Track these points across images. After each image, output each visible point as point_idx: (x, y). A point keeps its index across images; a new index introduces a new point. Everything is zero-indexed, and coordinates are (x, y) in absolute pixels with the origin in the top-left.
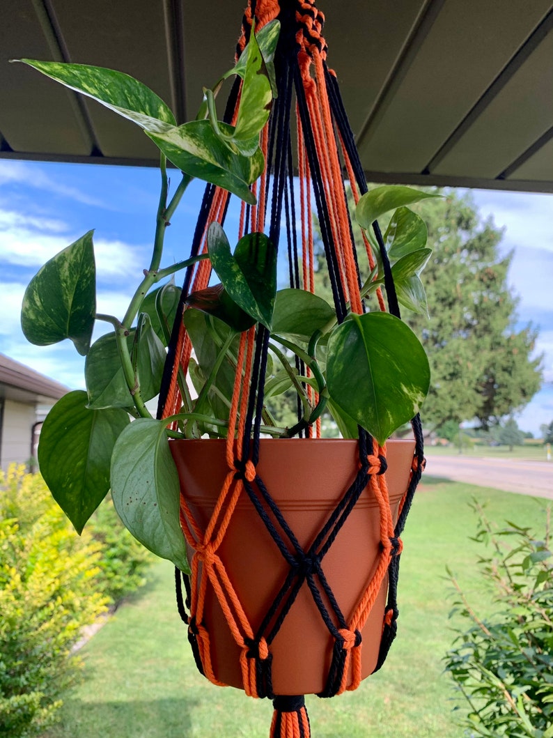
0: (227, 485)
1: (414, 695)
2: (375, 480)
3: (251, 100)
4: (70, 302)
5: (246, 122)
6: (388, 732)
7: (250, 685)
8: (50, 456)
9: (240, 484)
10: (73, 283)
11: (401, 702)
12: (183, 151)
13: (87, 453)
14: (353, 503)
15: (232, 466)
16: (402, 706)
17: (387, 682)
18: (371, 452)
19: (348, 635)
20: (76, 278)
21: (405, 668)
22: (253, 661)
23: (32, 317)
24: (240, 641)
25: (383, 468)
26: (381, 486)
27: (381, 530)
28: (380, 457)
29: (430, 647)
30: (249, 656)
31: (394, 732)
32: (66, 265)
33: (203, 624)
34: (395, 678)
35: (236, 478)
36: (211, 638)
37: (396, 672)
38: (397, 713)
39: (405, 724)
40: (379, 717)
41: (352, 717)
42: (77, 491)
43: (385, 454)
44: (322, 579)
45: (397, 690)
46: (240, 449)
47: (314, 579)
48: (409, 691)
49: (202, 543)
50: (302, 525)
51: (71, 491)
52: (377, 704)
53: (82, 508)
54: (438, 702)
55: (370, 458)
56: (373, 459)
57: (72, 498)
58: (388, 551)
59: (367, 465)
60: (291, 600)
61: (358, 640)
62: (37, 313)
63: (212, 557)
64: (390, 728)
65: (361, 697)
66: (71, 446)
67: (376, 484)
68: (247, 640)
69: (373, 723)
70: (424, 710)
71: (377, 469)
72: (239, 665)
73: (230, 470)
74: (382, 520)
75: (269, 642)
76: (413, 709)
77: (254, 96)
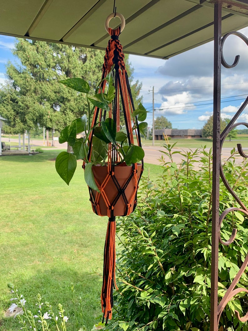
0: (107, 176)
1: (86, 247)
2: (135, 174)
3: (110, 91)
4: (69, 135)
5: (110, 96)
6: (77, 263)
7: (109, 215)
8: (58, 168)
9: (110, 176)
10: (70, 131)
11: (81, 251)
12: (95, 100)
13: (68, 167)
14: (131, 179)
15: (109, 172)
16: (82, 252)
17: (75, 244)
18: (134, 169)
19: (129, 205)
20: (71, 130)
21: (82, 237)
22: (110, 210)
23: (61, 138)
24: (108, 206)
25: (137, 172)
26: (136, 176)
27: (135, 184)
28: (136, 170)
29: (93, 228)
30: (109, 209)
31: (80, 262)
32: (70, 127)
33: (98, 203)
34: (79, 242)
35: (110, 175)
36: (99, 206)
37: (79, 239)
38: (80, 255)
39: (84, 258)
40: (73, 257)
41: (61, 259)
42: (66, 176)
43: (137, 169)
44: (124, 194)
45: (79, 246)
46: (110, 169)
47: (123, 194)
48: (85, 246)
49: (100, 187)
50: (121, 183)
51: (65, 176)
52: (71, 253)
53: (68, 180)
54: (97, 248)
55: (134, 170)
56: (135, 170)
57: (65, 177)
58: (136, 188)
59: (134, 172)
60: (118, 198)
61: (131, 206)
62: (62, 137)
63: (103, 190)
64: (77, 261)
65: (64, 251)
66: (64, 165)
67: (135, 175)
68: (109, 206)
69: (70, 260)
70: (91, 252)
71: (136, 172)
72: (107, 211)
73: (108, 173)
74: (135, 182)
75: (114, 206)
76: (87, 253)
77: (111, 90)
